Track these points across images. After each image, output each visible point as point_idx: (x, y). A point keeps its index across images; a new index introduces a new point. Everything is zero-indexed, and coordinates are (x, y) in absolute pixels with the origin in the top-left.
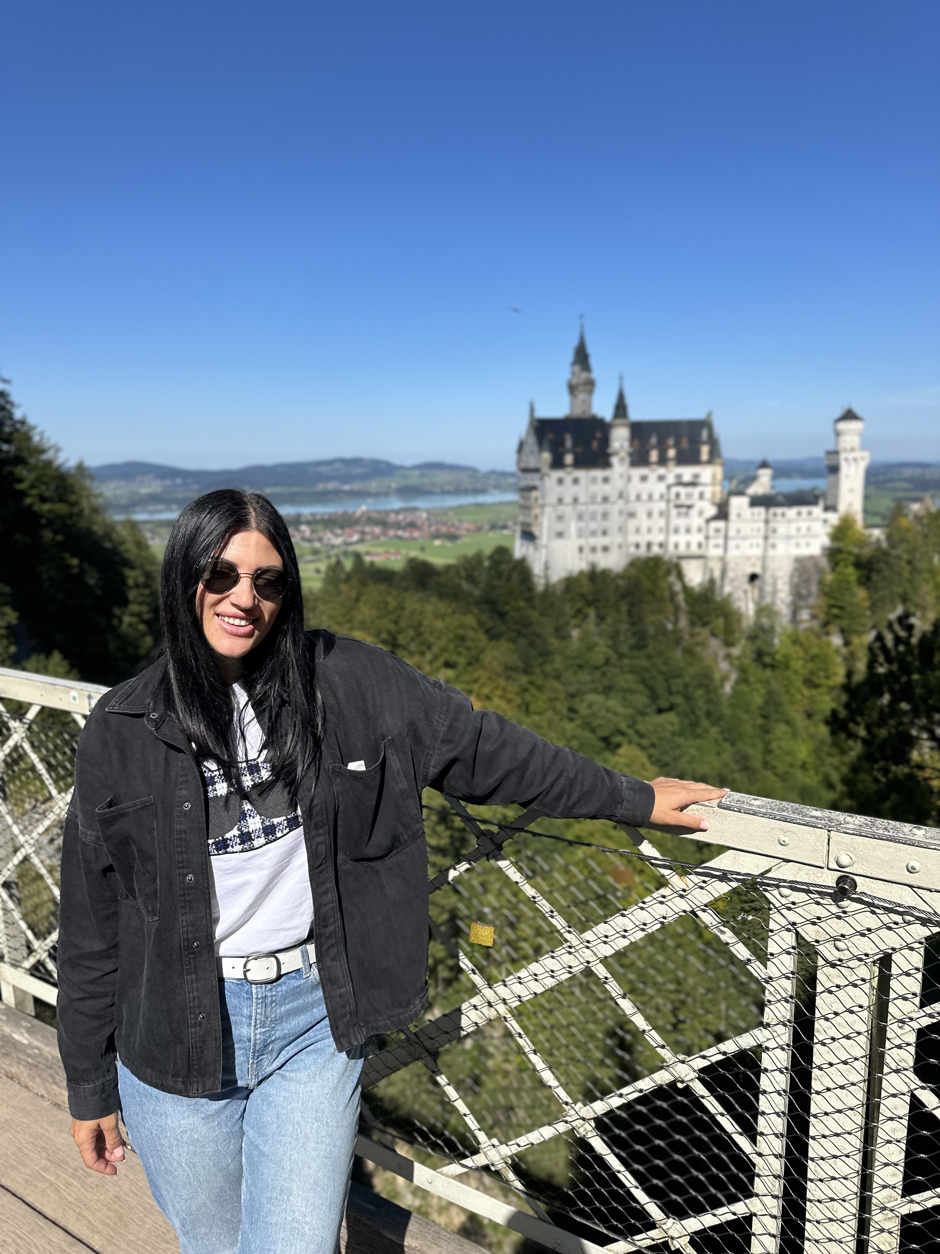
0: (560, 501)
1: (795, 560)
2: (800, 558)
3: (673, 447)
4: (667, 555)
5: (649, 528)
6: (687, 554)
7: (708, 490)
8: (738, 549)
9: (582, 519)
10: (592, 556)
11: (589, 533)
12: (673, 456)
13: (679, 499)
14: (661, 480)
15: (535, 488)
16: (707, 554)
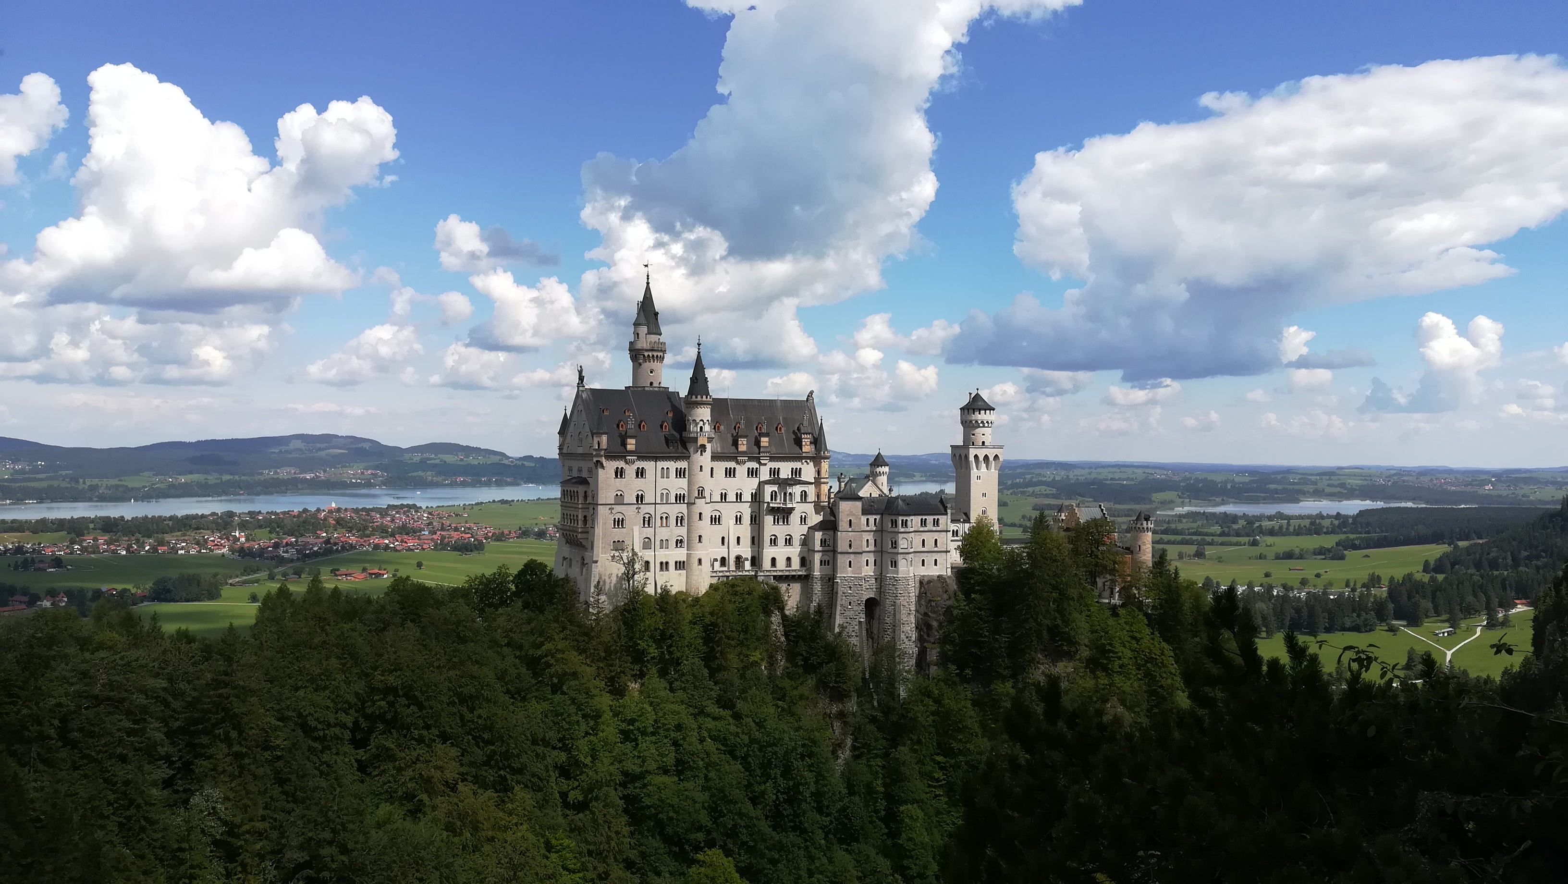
1: (921, 583)
2: (926, 579)
3: (767, 435)
4: (762, 574)
5: (738, 538)
6: (787, 573)
7: (811, 490)
8: (850, 566)
9: (649, 524)
10: (662, 575)
11: (658, 543)
12: (767, 444)
13: (776, 500)
14: (752, 475)
15: (584, 482)
16: (813, 573)
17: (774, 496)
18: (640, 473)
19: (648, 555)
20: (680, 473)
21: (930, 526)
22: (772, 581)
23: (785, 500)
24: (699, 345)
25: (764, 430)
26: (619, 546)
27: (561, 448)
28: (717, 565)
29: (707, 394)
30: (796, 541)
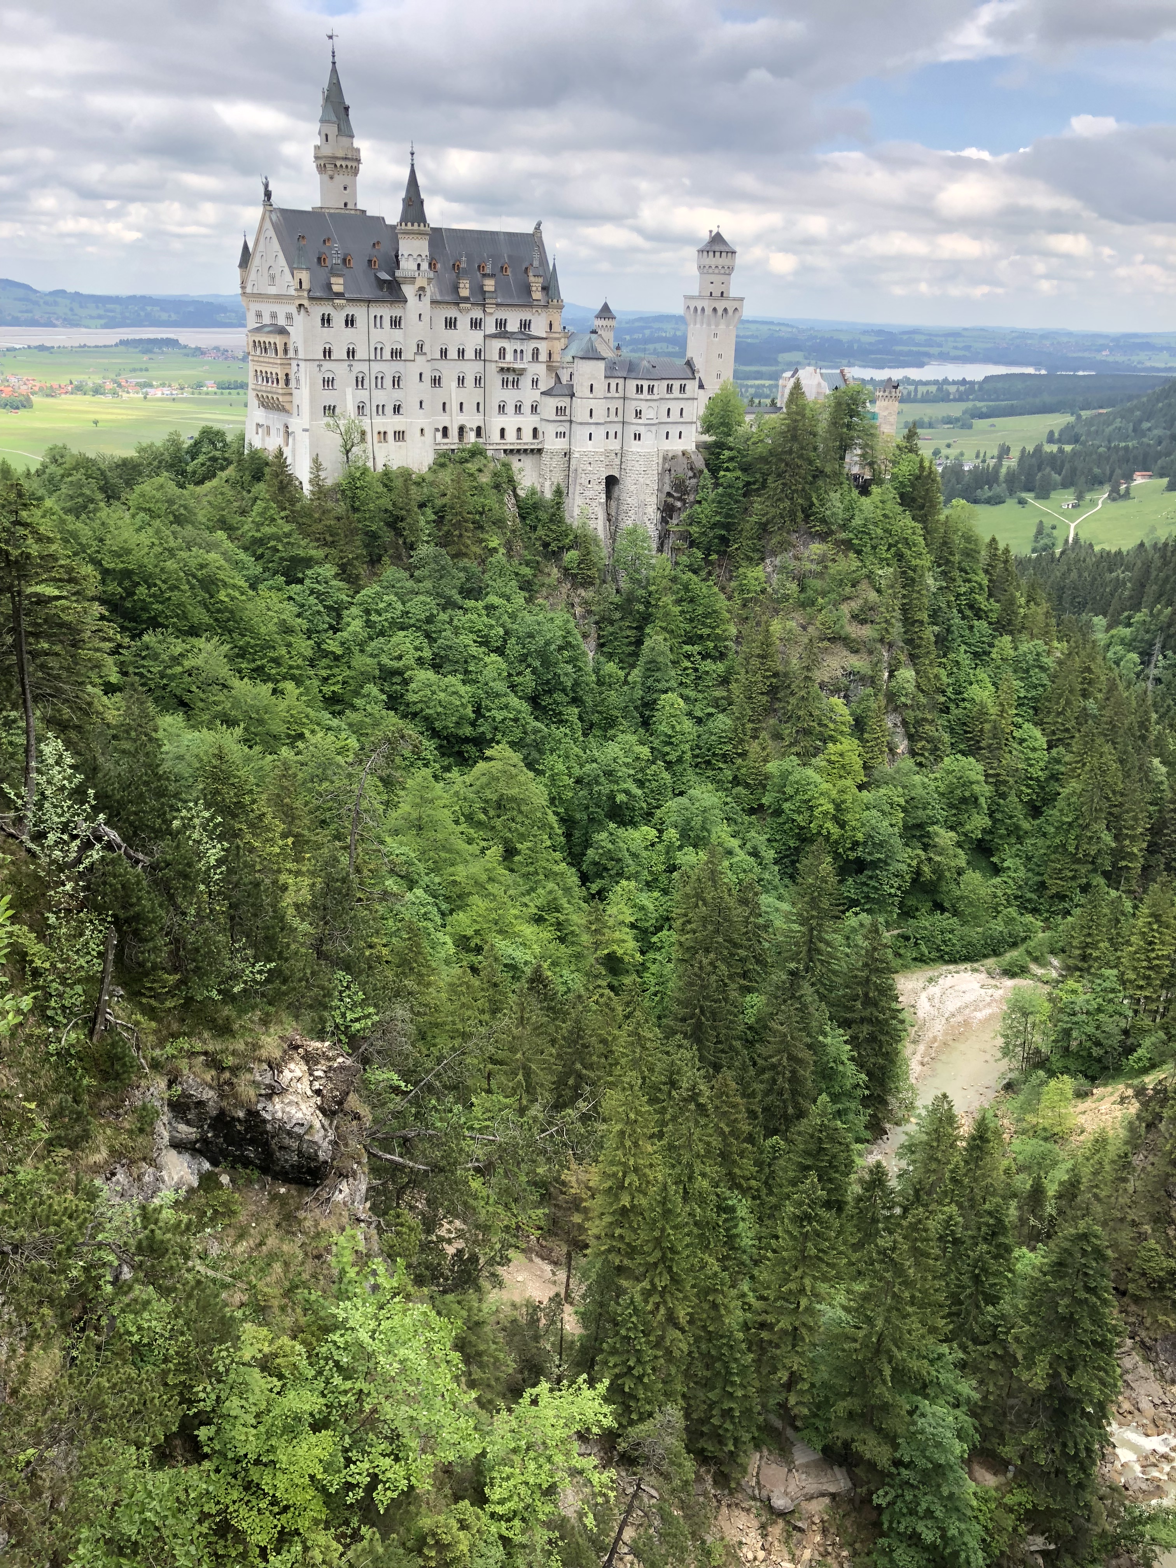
0: (327, 353)
1: (665, 459)
2: (670, 455)
3: (492, 276)
4: (491, 447)
5: (461, 404)
6: (519, 447)
7: (543, 347)
8: (590, 439)
9: (363, 385)
10: (381, 447)
11: (374, 409)
12: (492, 289)
13: (504, 358)
14: (476, 327)
15: (282, 331)
16: (547, 446)
17: (502, 352)
18: (350, 322)
19: (364, 423)
20: (396, 323)
21: (676, 392)
22: (503, 455)
23: (515, 358)
24: (413, 154)
25: (488, 271)
26: (330, 410)
27: (243, 288)
28: (439, 435)
29: (424, 221)
30: (526, 409)
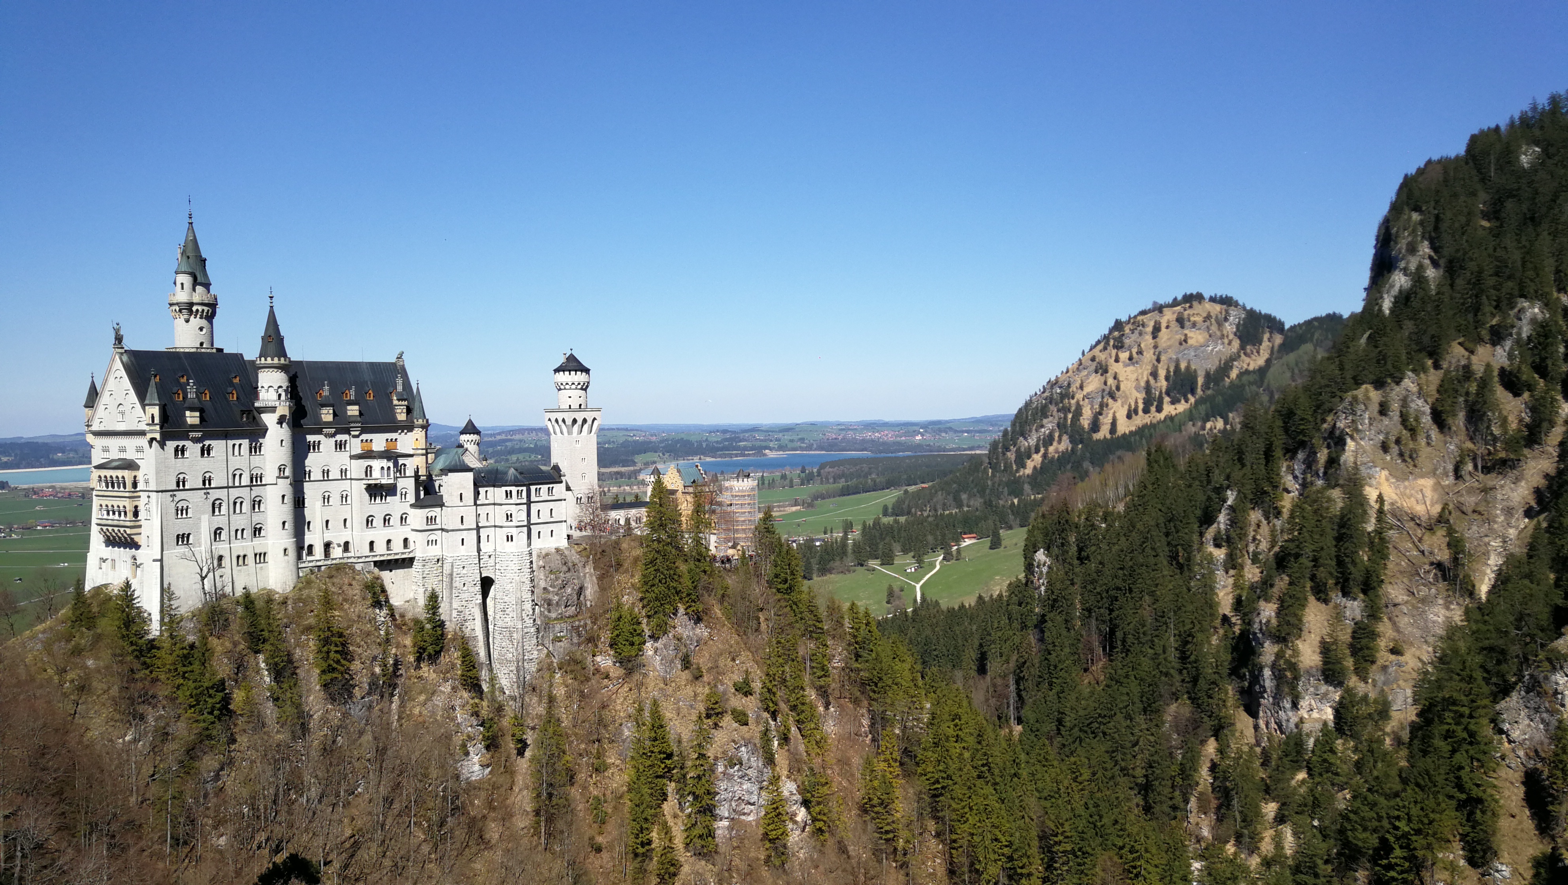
0: (180, 483)
1: (538, 557)
2: (544, 552)
3: (356, 402)
4: (360, 560)
5: (327, 522)
6: (389, 558)
7: (409, 463)
8: (463, 544)
9: (220, 511)
10: (240, 571)
11: (233, 533)
12: (356, 413)
13: (371, 476)
14: (341, 448)
15: (131, 465)
16: (418, 555)
17: (369, 470)
18: (206, 451)
19: (222, 548)
20: (255, 450)
21: (544, 495)
22: (372, 567)
23: (382, 475)
24: (271, 297)
25: (353, 398)
26: (184, 538)
28: (304, 553)
29: (285, 355)
30: (395, 521)
